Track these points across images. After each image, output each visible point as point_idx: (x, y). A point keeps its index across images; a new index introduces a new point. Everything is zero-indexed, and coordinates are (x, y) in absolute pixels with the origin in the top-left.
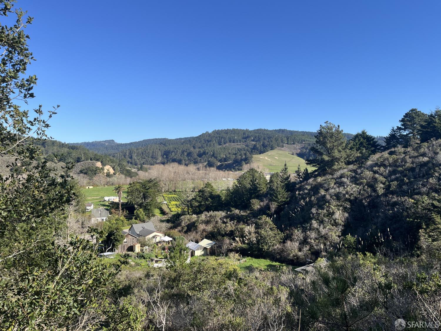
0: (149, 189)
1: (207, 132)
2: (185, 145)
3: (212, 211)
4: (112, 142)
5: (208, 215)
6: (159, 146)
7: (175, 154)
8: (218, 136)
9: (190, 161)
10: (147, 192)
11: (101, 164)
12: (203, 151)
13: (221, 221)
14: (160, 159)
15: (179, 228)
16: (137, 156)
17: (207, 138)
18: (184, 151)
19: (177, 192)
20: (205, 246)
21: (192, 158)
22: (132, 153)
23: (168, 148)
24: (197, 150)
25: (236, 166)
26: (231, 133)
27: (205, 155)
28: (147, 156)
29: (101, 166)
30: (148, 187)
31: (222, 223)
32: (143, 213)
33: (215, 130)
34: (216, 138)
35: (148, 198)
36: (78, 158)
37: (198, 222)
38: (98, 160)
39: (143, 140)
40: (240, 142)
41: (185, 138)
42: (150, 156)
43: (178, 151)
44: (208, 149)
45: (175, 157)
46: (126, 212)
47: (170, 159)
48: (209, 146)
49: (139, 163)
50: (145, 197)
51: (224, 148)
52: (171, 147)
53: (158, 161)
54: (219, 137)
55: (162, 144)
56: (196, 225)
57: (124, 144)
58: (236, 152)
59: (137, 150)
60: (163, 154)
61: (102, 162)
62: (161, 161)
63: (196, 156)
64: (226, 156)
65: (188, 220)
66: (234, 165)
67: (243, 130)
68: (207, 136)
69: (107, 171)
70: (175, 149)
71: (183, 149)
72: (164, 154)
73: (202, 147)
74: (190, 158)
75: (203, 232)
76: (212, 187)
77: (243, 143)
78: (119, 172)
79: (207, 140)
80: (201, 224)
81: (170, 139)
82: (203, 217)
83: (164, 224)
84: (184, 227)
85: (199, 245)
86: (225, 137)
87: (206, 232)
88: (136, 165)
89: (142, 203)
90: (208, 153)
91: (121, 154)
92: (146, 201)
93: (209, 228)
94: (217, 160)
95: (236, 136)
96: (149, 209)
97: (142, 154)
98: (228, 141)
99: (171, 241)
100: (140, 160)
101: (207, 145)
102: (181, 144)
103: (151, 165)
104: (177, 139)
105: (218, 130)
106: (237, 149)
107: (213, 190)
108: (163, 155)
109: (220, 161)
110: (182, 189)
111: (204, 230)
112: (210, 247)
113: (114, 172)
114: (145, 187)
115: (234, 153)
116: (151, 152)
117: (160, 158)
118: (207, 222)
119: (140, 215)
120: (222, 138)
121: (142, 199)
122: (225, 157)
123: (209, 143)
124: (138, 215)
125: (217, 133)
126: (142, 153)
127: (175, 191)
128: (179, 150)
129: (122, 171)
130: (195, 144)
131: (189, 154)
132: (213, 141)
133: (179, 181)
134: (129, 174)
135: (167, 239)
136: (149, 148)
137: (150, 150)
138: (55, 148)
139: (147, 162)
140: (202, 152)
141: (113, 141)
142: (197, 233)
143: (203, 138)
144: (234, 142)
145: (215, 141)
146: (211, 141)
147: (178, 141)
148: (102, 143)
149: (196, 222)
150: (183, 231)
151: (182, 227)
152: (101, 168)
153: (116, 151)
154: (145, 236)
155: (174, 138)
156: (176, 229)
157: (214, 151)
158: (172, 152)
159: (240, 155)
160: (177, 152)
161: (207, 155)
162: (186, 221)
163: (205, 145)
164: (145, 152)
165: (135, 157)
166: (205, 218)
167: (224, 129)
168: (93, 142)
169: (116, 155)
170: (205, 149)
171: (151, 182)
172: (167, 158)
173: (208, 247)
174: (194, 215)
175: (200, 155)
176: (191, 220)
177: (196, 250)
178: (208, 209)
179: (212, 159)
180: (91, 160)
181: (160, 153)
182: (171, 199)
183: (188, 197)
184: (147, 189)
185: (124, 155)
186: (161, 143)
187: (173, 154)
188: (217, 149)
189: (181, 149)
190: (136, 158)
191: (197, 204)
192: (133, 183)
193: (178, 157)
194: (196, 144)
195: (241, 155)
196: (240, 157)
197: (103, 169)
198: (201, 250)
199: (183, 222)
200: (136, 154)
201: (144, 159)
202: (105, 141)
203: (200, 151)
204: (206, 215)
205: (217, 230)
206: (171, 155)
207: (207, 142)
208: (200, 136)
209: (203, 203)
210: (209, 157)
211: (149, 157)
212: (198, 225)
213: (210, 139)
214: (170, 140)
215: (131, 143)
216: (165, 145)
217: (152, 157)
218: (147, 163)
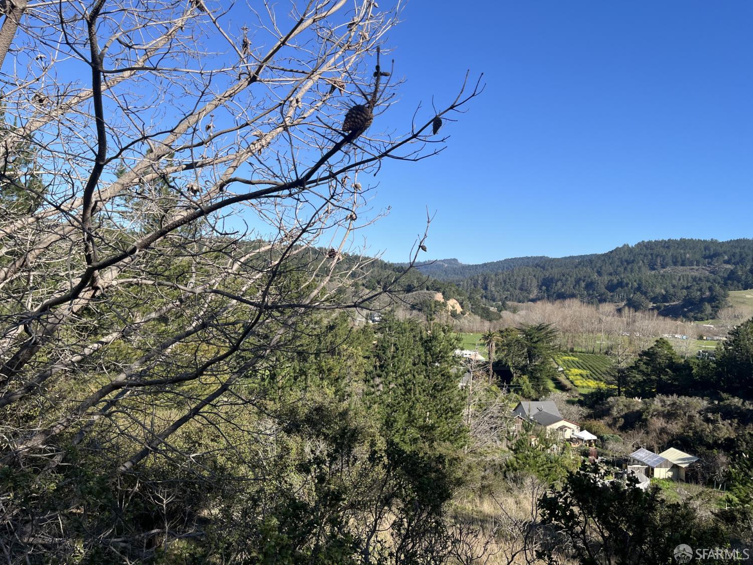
0: (539, 343)
1: (626, 246)
2: (581, 269)
3: (675, 395)
4: (453, 262)
5: (668, 403)
6: (533, 271)
7: (563, 285)
8: (647, 252)
9: (592, 298)
10: (535, 348)
11: (442, 296)
12: (618, 280)
13: (702, 418)
14: (534, 293)
15: (607, 419)
16: (496, 286)
17: (626, 256)
18: (580, 279)
19: (576, 352)
20: (675, 462)
21: (595, 292)
22: (488, 281)
23: (551, 274)
24: (606, 278)
25: (690, 311)
26: (677, 246)
27: (622, 287)
28: (512, 287)
29: (442, 300)
30: (536, 339)
31: (704, 421)
32: (528, 383)
33: (643, 241)
34: (645, 255)
35: (537, 358)
36: (409, 286)
37: (648, 413)
38: (438, 290)
39: (505, 260)
40: (697, 265)
41: (581, 256)
42: (517, 288)
43: (569, 279)
44: (628, 277)
45: (563, 290)
46: (497, 379)
47: (554, 293)
48: (629, 270)
49: (499, 298)
50: (531, 356)
51: (663, 276)
52: (555, 272)
53: (531, 296)
54: (652, 254)
55: (539, 266)
56: (644, 417)
57: (473, 266)
58: (689, 285)
59: (496, 275)
60: (540, 284)
61: (443, 294)
62: (536, 296)
63: (603, 289)
64: (667, 291)
65: (625, 406)
66: (686, 310)
67: (705, 241)
68: (624, 253)
69: (452, 308)
70: (564, 276)
71: (579, 275)
72: (543, 284)
73: (616, 273)
74: (591, 292)
75: (660, 434)
76: (670, 348)
77: (705, 266)
78: (470, 312)
79: (626, 261)
80: (655, 418)
81: (553, 257)
82: (657, 403)
83: (575, 409)
84: (619, 418)
85: (662, 459)
86: (664, 254)
87: (668, 433)
88: (494, 301)
89: (526, 366)
90: (627, 284)
91: (469, 280)
92: (534, 364)
93: (675, 427)
94: (647, 298)
95: (688, 253)
96: (538, 378)
97: (504, 284)
98: (670, 261)
99: (595, 441)
100: (501, 293)
101: (625, 269)
102: (574, 267)
103: (520, 302)
104: (566, 258)
105: (650, 242)
106: (690, 279)
107: (673, 354)
108: (541, 286)
109: (654, 300)
110: (586, 347)
111: (663, 430)
112: (687, 465)
113: (462, 310)
114: (532, 339)
115: (683, 286)
116: (519, 279)
117: (535, 291)
118: (670, 416)
119: (524, 387)
120: (657, 256)
121: (526, 358)
122: (664, 293)
123: (630, 266)
124: (519, 386)
125: (646, 246)
126: (505, 282)
127: (572, 350)
128: (571, 277)
129: (474, 309)
130: (601, 267)
131: (590, 286)
132: (638, 263)
133: (580, 332)
134: (486, 315)
135: (587, 435)
136: (515, 272)
137: (518, 276)
138: (376, 269)
139: (513, 296)
140: (615, 281)
141: (455, 260)
142: (647, 433)
143: (617, 257)
144: (683, 264)
145: (643, 262)
146: (633, 261)
147: (567, 261)
148: (439, 263)
149: (644, 412)
150: (618, 426)
151: (614, 419)
152: (443, 303)
153: (461, 277)
154: (545, 426)
155: (559, 257)
156: (602, 421)
157: (639, 280)
158: (557, 281)
159: (698, 290)
160: (567, 280)
161: (626, 288)
162: (621, 408)
163: (621, 269)
164: (509, 279)
165: (491, 286)
166: (662, 406)
167: (663, 240)
168: (426, 262)
169: (462, 283)
170: (622, 276)
171: (541, 330)
172: (547, 290)
173: (684, 466)
174: (636, 398)
175: (611, 288)
176: (632, 407)
177: (657, 467)
178: (666, 389)
179: (638, 297)
180: (428, 289)
181: (535, 283)
182: (570, 365)
183: (619, 363)
184: (536, 342)
185: (474, 285)
186: (537, 265)
187: (559, 284)
188: (648, 277)
189: (575, 276)
190: (493, 289)
191: (640, 377)
192: (506, 329)
193: (568, 288)
194: (604, 268)
195: (700, 290)
196: (699, 293)
197: (445, 305)
198: (667, 469)
199: (615, 409)
200: (493, 283)
201: (508, 290)
202: (444, 261)
203: (612, 281)
204: (663, 401)
205: (693, 433)
206: (556, 285)
207: (625, 264)
208: (611, 252)
209: (653, 377)
210: (630, 293)
211: (515, 289)
212: (649, 417)
213: (632, 258)
214: (554, 260)
215: (485, 264)
216: (543, 268)
217: (521, 289)
218: (512, 298)
